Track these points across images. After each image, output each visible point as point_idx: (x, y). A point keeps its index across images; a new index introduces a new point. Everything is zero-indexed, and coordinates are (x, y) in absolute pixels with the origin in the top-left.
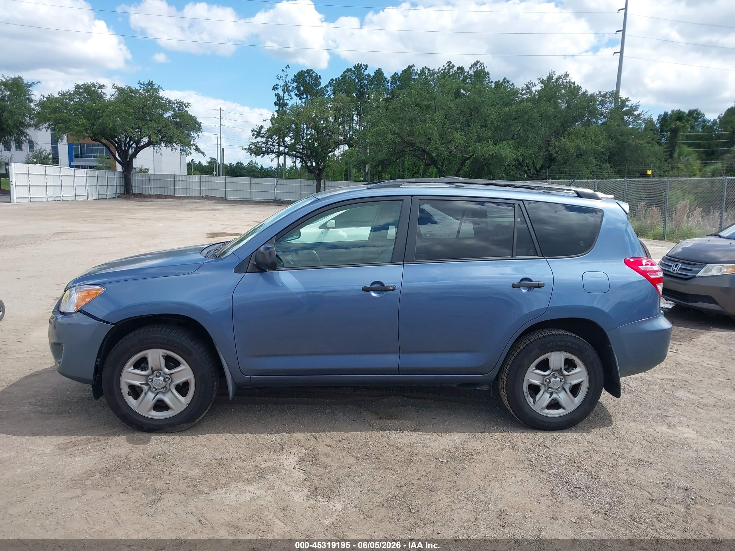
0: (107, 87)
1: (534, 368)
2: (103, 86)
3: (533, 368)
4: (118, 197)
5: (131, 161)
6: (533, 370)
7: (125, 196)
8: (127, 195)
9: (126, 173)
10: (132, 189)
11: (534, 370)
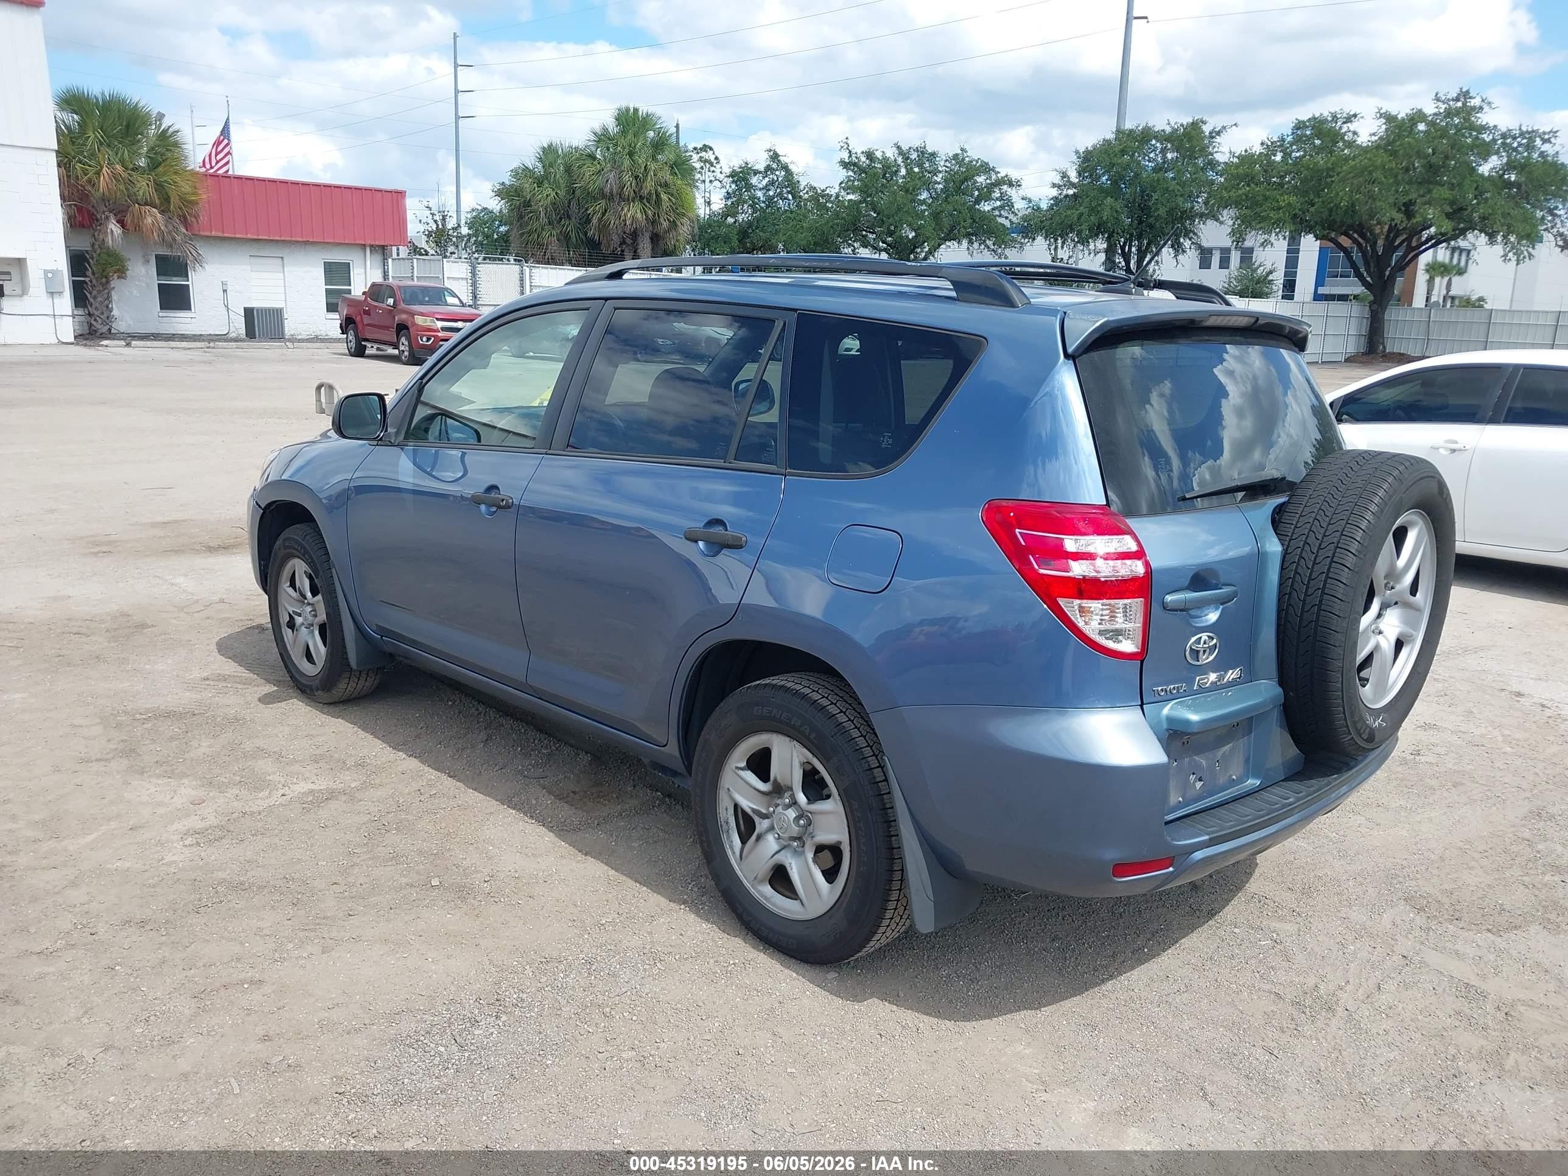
0: (1362, 117)
1: (743, 764)
2: (1355, 116)
3: (740, 761)
4: (1346, 360)
5: (1392, 279)
6: (737, 768)
7: (1365, 359)
8: (1371, 356)
9: (1375, 307)
10: (1383, 343)
11: (742, 769)
